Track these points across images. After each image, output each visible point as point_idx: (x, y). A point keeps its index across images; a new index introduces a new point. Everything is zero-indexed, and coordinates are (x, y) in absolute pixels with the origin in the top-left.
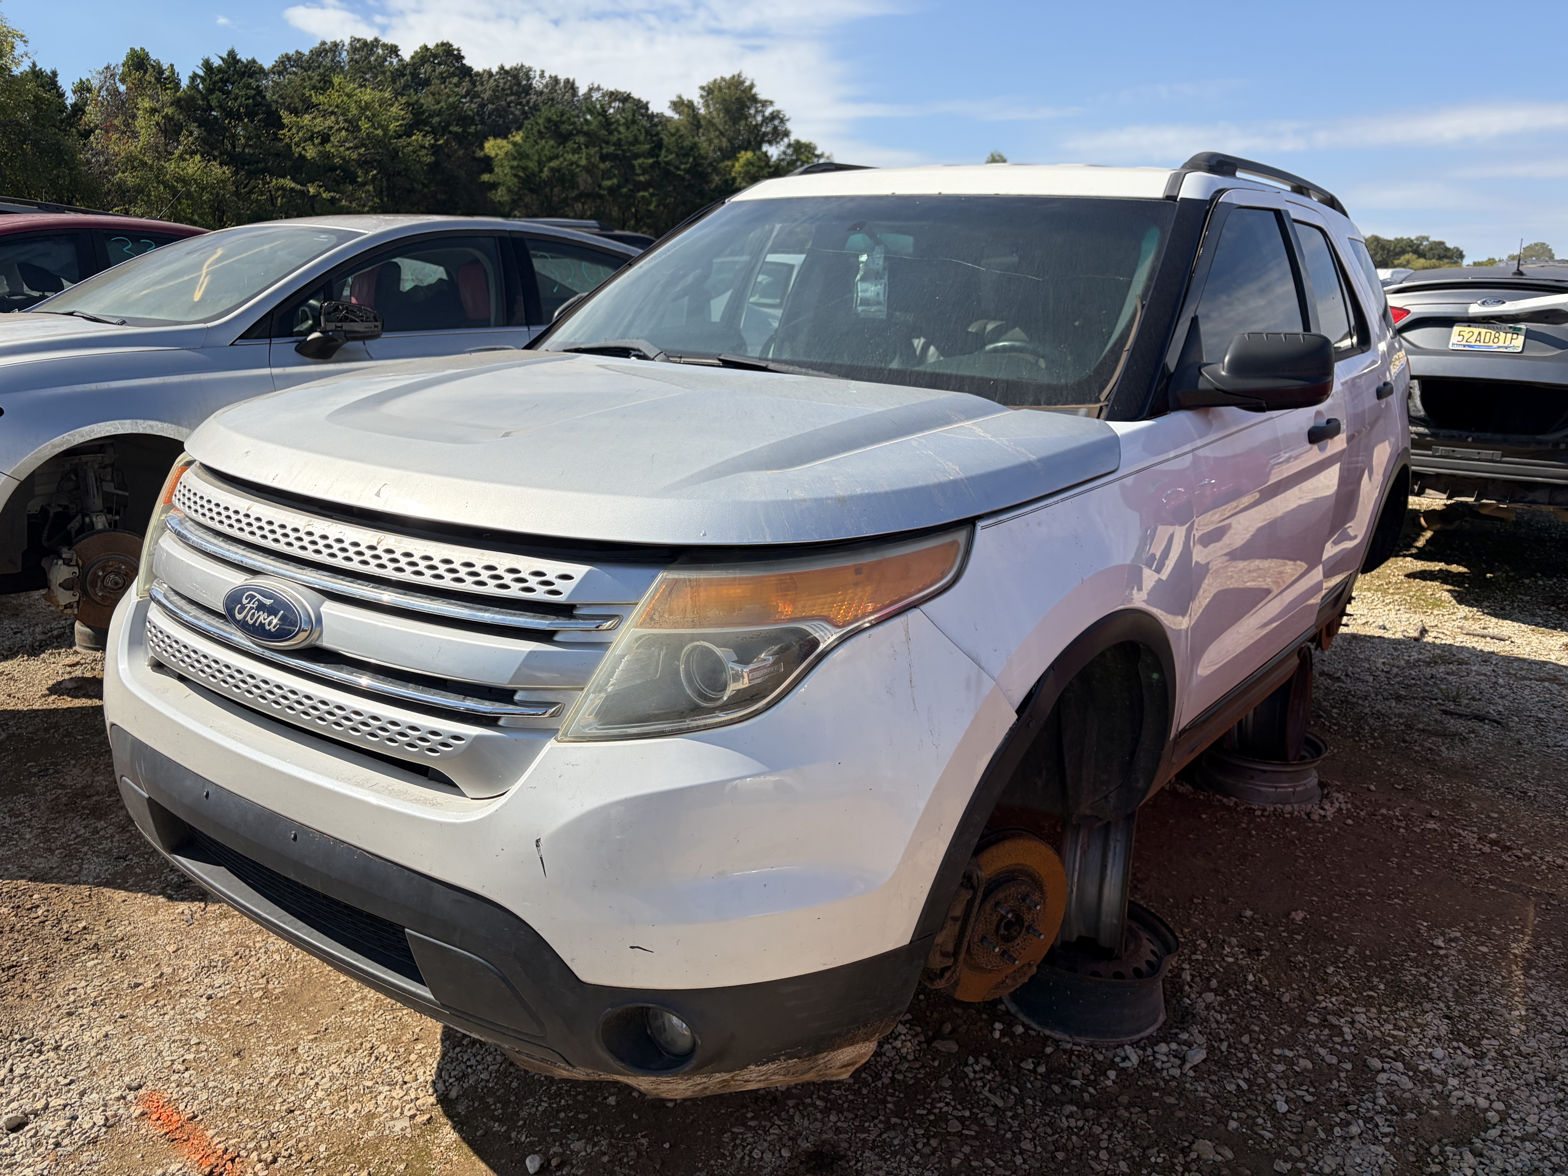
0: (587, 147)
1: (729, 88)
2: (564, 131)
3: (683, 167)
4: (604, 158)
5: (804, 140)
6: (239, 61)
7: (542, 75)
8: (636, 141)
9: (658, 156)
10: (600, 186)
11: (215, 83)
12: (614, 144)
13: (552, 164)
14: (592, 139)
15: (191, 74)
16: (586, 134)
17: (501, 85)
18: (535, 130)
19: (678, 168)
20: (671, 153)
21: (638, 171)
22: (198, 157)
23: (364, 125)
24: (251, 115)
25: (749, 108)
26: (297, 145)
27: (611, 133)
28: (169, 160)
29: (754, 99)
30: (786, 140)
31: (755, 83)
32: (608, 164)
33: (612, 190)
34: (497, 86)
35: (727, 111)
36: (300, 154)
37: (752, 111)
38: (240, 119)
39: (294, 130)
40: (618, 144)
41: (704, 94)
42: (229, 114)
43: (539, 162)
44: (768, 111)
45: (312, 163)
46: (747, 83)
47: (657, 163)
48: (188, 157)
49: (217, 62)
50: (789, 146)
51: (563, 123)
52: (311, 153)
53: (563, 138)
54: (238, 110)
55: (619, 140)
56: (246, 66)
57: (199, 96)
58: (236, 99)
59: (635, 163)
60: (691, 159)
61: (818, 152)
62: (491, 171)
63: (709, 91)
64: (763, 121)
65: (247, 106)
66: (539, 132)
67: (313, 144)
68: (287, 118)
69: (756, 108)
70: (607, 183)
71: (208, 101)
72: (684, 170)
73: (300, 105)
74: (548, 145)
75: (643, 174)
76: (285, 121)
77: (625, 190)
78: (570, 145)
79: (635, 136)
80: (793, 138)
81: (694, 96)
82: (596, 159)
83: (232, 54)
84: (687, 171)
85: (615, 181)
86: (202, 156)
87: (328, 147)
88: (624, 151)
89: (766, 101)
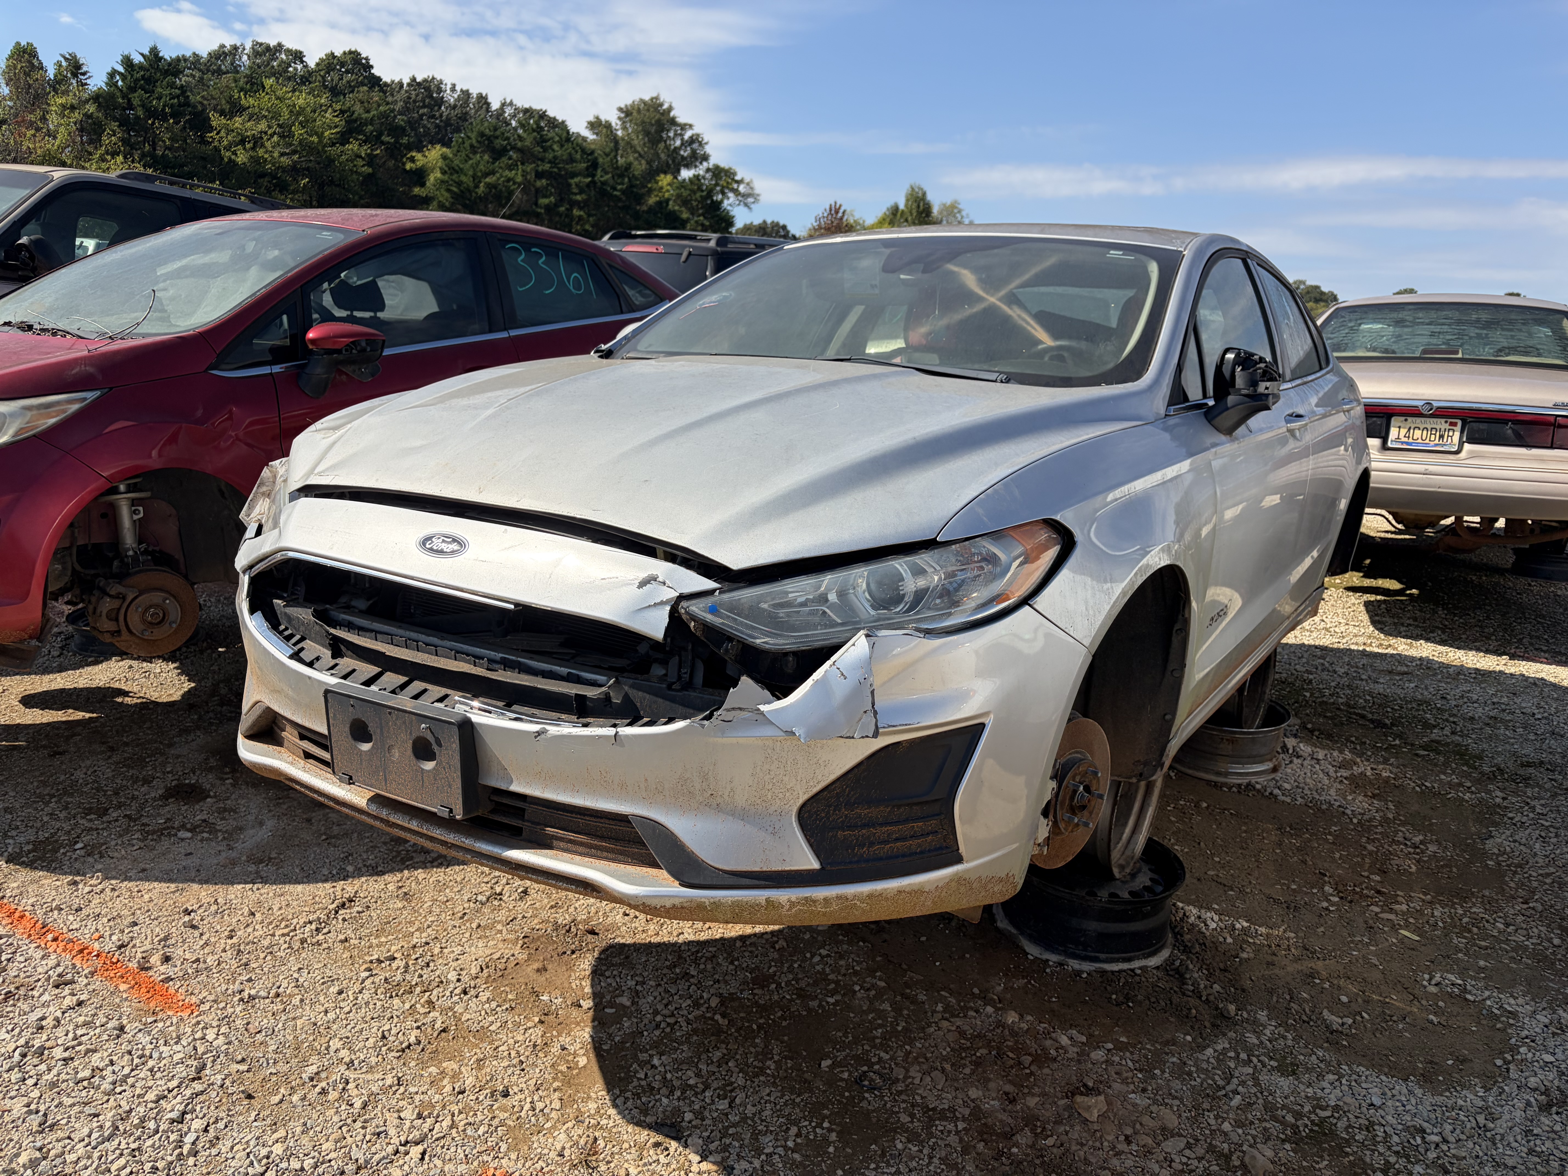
0: (523, 164)
1: (648, 110)
2: (498, 147)
3: (619, 187)
4: (539, 175)
5: (723, 164)
6: (162, 58)
7: (453, 89)
8: (572, 160)
9: (593, 176)
10: (536, 204)
11: (137, 81)
12: (550, 162)
13: (487, 180)
14: (526, 155)
15: (109, 70)
16: (520, 151)
17: (413, 96)
18: (467, 145)
19: (615, 189)
20: (607, 173)
21: (575, 190)
22: (120, 158)
23: (298, 131)
24: (176, 115)
25: (668, 131)
26: (228, 148)
27: (545, 150)
28: (90, 160)
29: (673, 122)
30: (705, 164)
31: (673, 105)
32: (544, 182)
33: (548, 208)
34: (409, 98)
35: (647, 133)
36: (230, 159)
37: (671, 134)
38: (165, 120)
39: (223, 134)
40: (553, 162)
41: (623, 115)
42: (152, 113)
43: (474, 177)
44: (688, 135)
45: (243, 168)
46: (666, 106)
47: (593, 182)
48: (109, 157)
49: (137, 59)
50: (708, 170)
51: (497, 137)
52: (242, 157)
53: (498, 154)
54: (163, 110)
55: (555, 157)
56: (170, 64)
57: (118, 94)
58: (159, 98)
59: (573, 181)
60: (626, 180)
61: (738, 178)
62: (423, 185)
63: (627, 113)
64: (682, 144)
65: (172, 106)
66: (472, 146)
67: (244, 149)
68: (216, 120)
69: (676, 131)
70: (544, 201)
71: (129, 100)
72: (620, 190)
73: (227, 107)
74: (483, 159)
75: (580, 193)
76: (214, 124)
77: (562, 209)
78: (504, 160)
79: (570, 154)
80: (713, 162)
81: (612, 117)
82: (531, 177)
83: (154, 51)
84: (623, 192)
85: (552, 199)
86: (125, 157)
87: (261, 152)
88: (559, 169)
89: (685, 125)
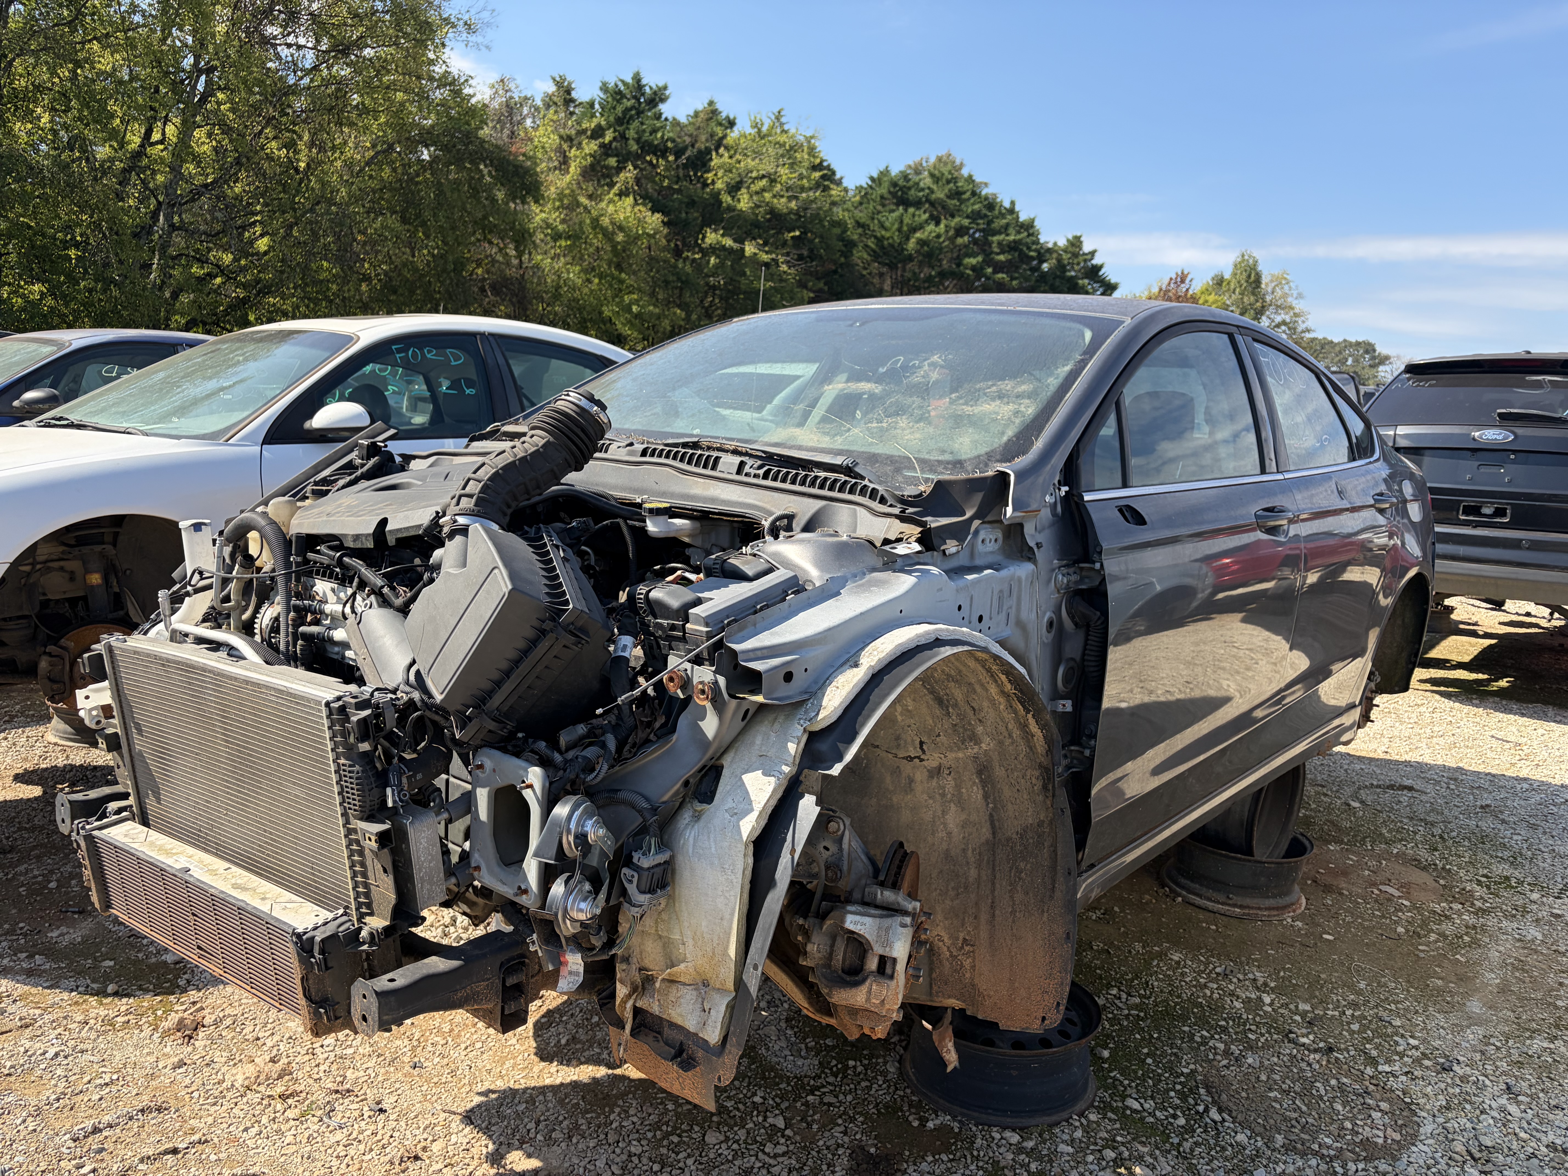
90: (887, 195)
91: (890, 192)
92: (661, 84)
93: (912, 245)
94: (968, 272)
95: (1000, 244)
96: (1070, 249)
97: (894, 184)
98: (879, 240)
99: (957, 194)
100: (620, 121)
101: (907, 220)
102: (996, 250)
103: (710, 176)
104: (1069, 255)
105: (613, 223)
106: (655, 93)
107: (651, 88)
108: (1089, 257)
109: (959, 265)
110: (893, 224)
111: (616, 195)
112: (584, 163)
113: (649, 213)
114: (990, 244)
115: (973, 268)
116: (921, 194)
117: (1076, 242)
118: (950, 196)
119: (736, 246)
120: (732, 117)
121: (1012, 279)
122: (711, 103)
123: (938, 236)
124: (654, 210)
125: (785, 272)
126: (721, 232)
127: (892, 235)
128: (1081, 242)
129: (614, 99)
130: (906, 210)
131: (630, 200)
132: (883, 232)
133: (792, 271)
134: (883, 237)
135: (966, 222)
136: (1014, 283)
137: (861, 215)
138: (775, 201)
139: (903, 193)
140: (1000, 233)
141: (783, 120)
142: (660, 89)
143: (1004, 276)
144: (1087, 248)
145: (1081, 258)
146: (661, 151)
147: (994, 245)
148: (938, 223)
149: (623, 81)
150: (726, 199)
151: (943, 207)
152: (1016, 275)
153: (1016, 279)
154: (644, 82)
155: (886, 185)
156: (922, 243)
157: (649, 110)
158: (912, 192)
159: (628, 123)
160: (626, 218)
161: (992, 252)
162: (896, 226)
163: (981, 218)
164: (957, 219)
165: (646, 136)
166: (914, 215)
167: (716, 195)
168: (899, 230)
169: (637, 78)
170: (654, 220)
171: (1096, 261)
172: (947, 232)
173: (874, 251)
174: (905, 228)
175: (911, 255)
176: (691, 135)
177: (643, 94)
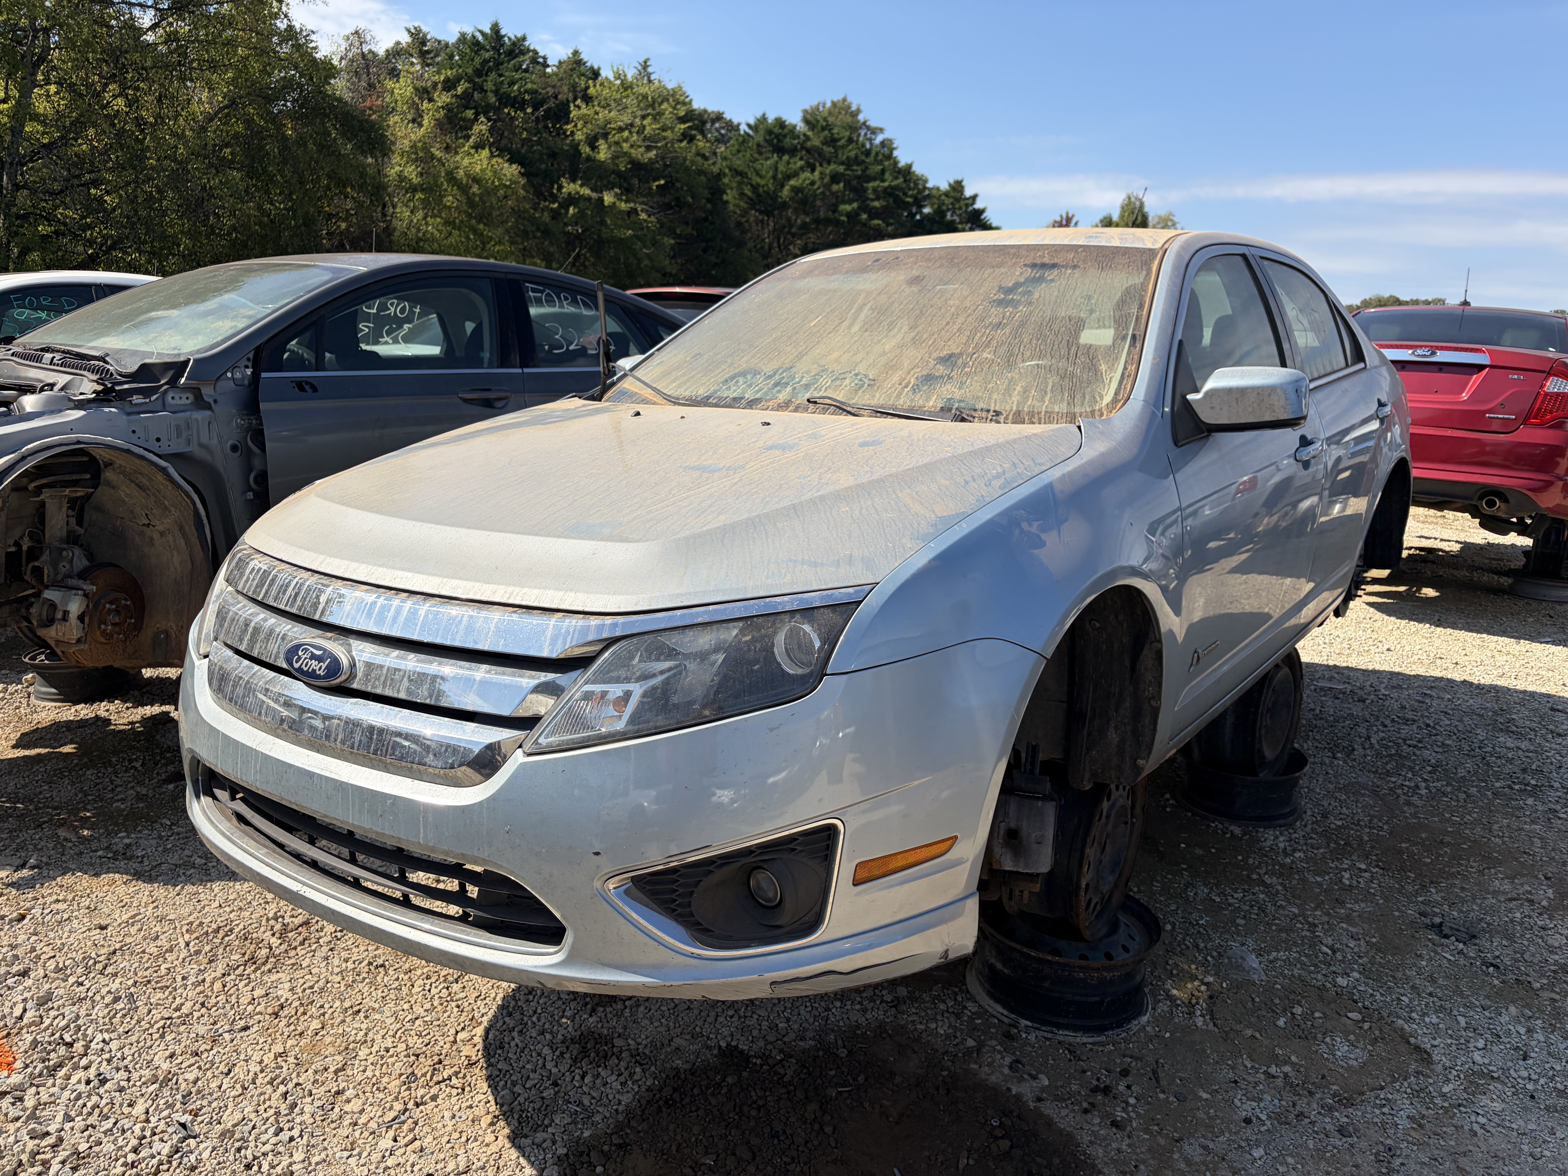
90: (763, 143)
91: (766, 140)
92: (519, 35)
93: (786, 192)
94: (844, 218)
95: (875, 190)
96: (952, 194)
97: (770, 132)
98: (755, 188)
99: (832, 141)
100: (479, 73)
101: (782, 167)
102: (871, 196)
103: (569, 127)
104: (951, 200)
105: (468, 175)
106: (514, 44)
107: (510, 39)
108: (970, 201)
109: (835, 211)
110: (768, 172)
111: (472, 147)
112: (437, 116)
113: (506, 165)
114: (865, 190)
115: (849, 215)
116: (796, 141)
117: (958, 187)
118: (825, 143)
119: (594, 195)
120: (596, 67)
121: (888, 225)
122: (576, 53)
123: (813, 183)
124: (511, 161)
125: (645, 221)
126: (580, 182)
127: (766, 183)
128: (963, 187)
129: (472, 50)
130: (781, 158)
131: (485, 153)
132: (759, 180)
133: (653, 219)
134: (758, 185)
135: (841, 169)
136: (890, 228)
137: (738, 162)
138: (633, 151)
139: (779, 140)
140: (875, 179)
141: (650, 70)
142: (518, 40)
143: (880, 222)
144: (968, 192)
145: (962, 203)
146: (518, 104)
147: (870, 191)
148: (813, 171)
149: (481, 32)
150: (586, 150)
151: (820, 154)
152: (892, 221)
153: (891, 224)
154: (503, 32)
155: (762, 132)
156: (796, 190)
157: (509, 61)
158: (788, 140)
159: (487, 75)
160: (482, 170)
161: (868, 199)
162: (771, 174)
163: (858, 164)
164: (833, 167)
165: (505, 88)
166: (788, 163)
167: (575, 146)
168: (774, 177)
169: (496, 28)
170: (511, 171)
171: (978, 205)
172: (822, 179)
173: (751, 199)
174: (780, 176)
175: (785, 203)
176: (554, 87)
177: (502, 45)
